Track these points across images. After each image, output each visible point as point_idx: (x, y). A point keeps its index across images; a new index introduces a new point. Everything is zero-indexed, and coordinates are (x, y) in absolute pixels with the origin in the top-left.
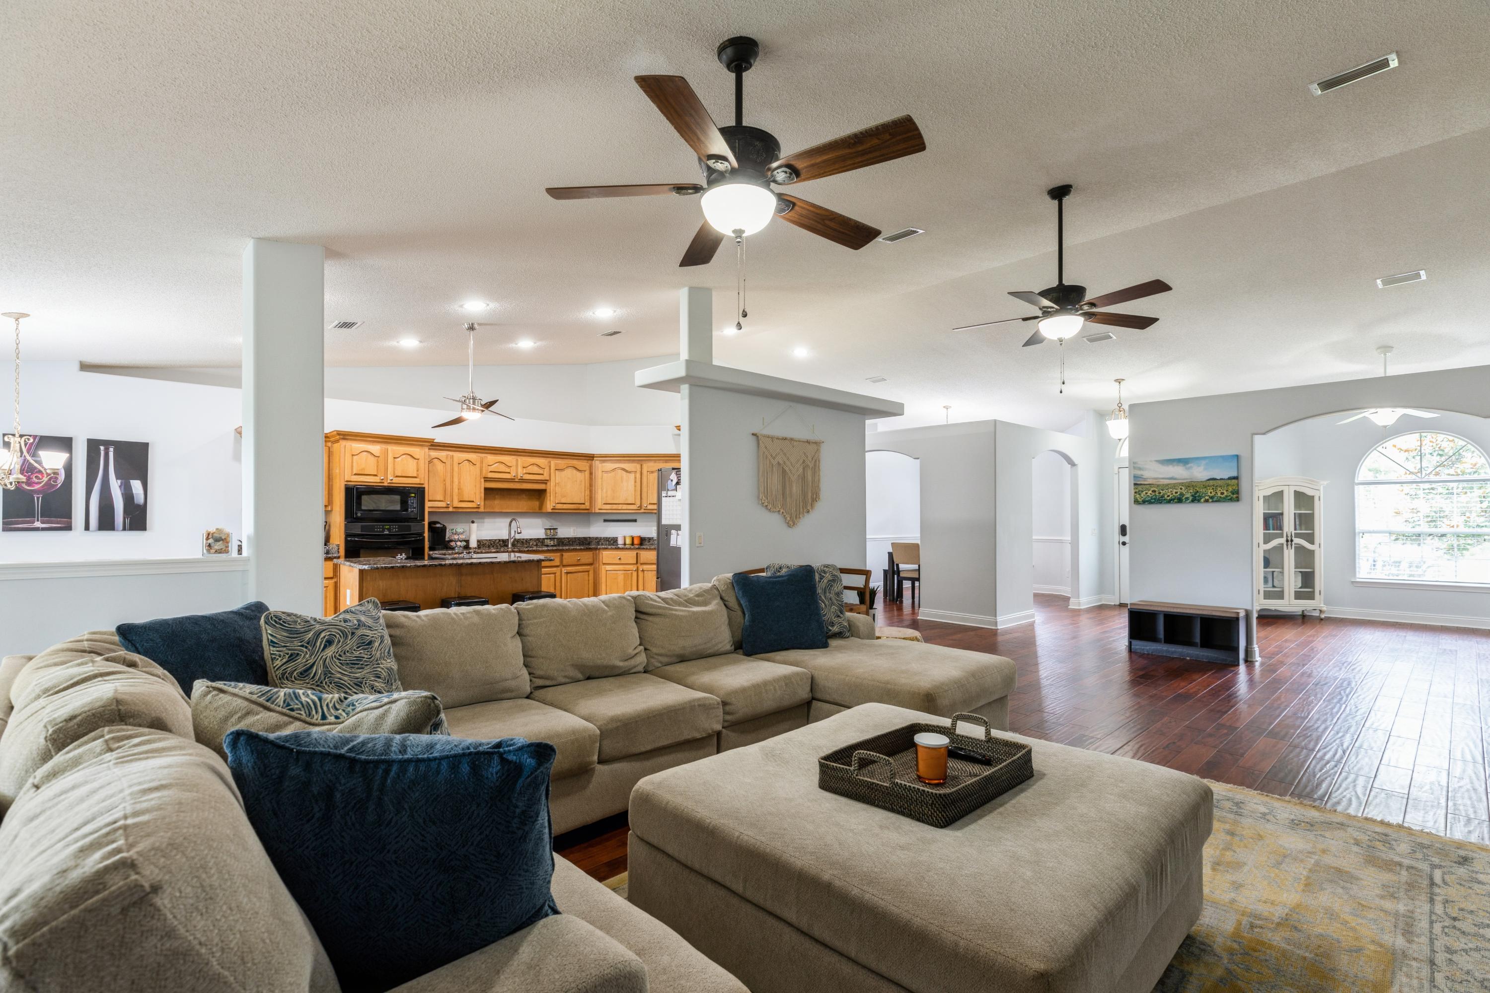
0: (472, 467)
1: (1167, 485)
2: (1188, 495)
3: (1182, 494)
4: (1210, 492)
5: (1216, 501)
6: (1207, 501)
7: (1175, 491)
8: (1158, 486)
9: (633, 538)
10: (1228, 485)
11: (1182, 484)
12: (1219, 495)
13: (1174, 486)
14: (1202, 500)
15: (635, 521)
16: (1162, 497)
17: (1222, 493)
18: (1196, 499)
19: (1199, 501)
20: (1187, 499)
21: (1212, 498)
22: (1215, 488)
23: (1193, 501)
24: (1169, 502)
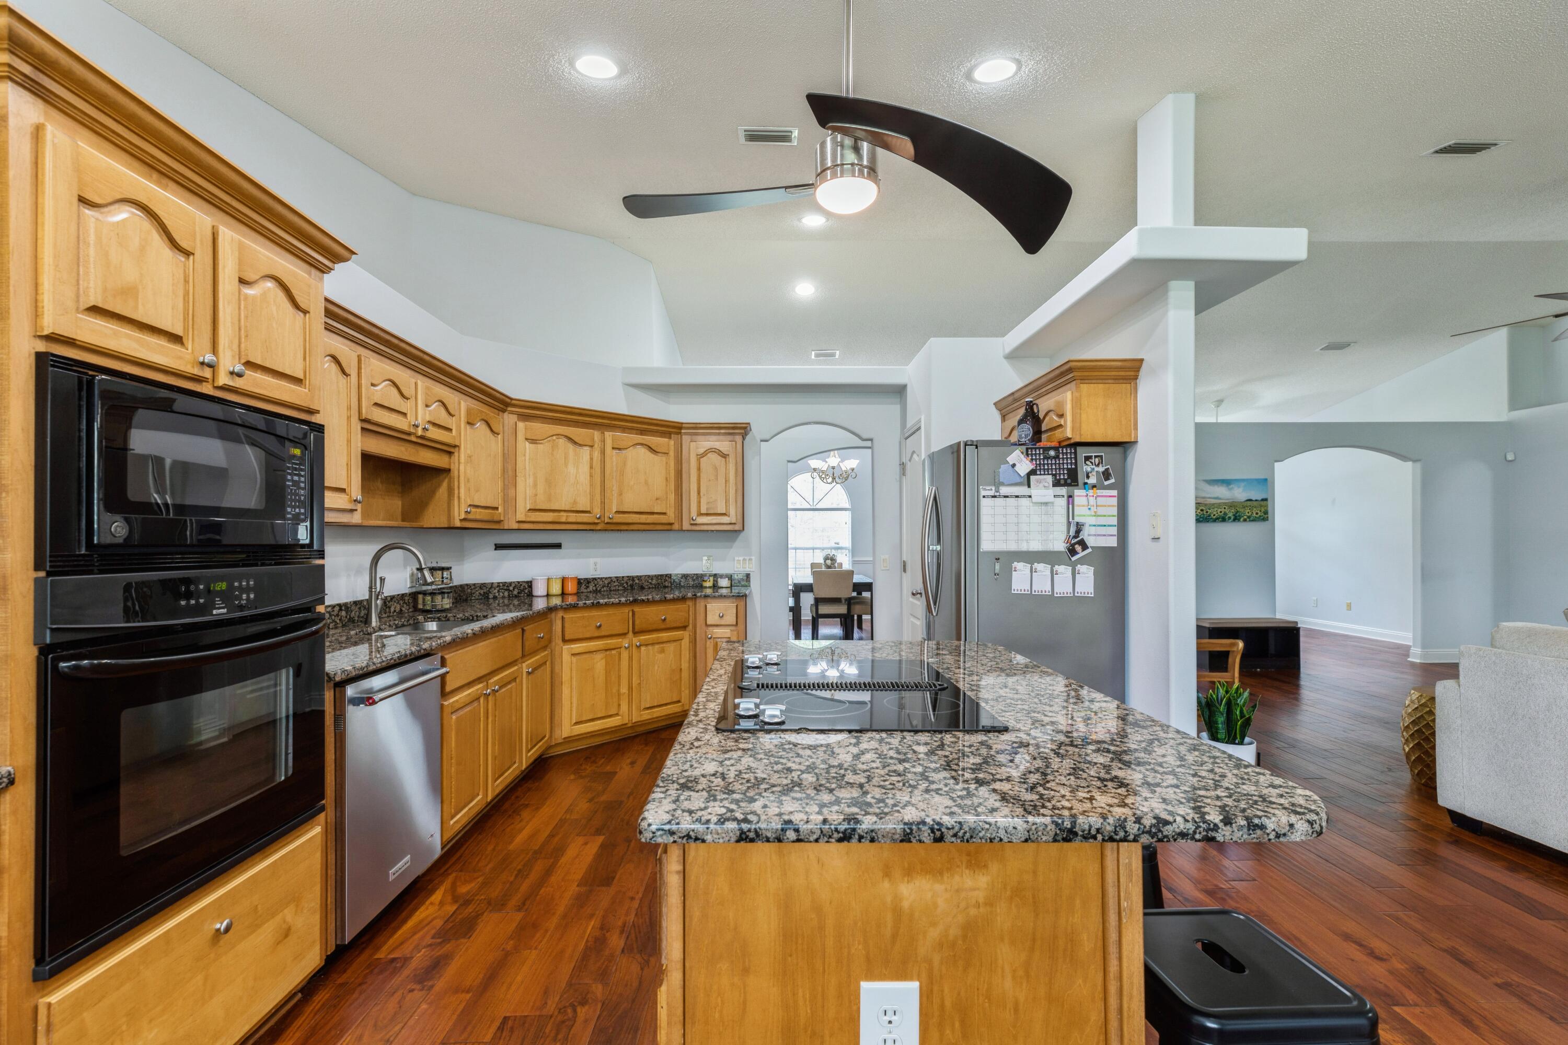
0: (342, 379)
1: (1213, 504)
2: (1230, 515)
3: (1225, 514)
4: (1247, 512)
5: (1252, 521)
6: (1245, 520)
7: (1219, 510)
8: (1206, 505)
9: (564, 580)
10: (1261, 506)
11: (1225, 504)
12: (1255, 515)
13: (1219, 505)
14: (1242, 519)
15: (558, 546)
16: (1209, 516)
17: (1257, 514)
18: (1236, 518)
19: (1239, 520)
20: (1230, 518)
21: (1249, 517)
22: (1251, 508)
23: (1234, 520)
24: (1215, 520)
